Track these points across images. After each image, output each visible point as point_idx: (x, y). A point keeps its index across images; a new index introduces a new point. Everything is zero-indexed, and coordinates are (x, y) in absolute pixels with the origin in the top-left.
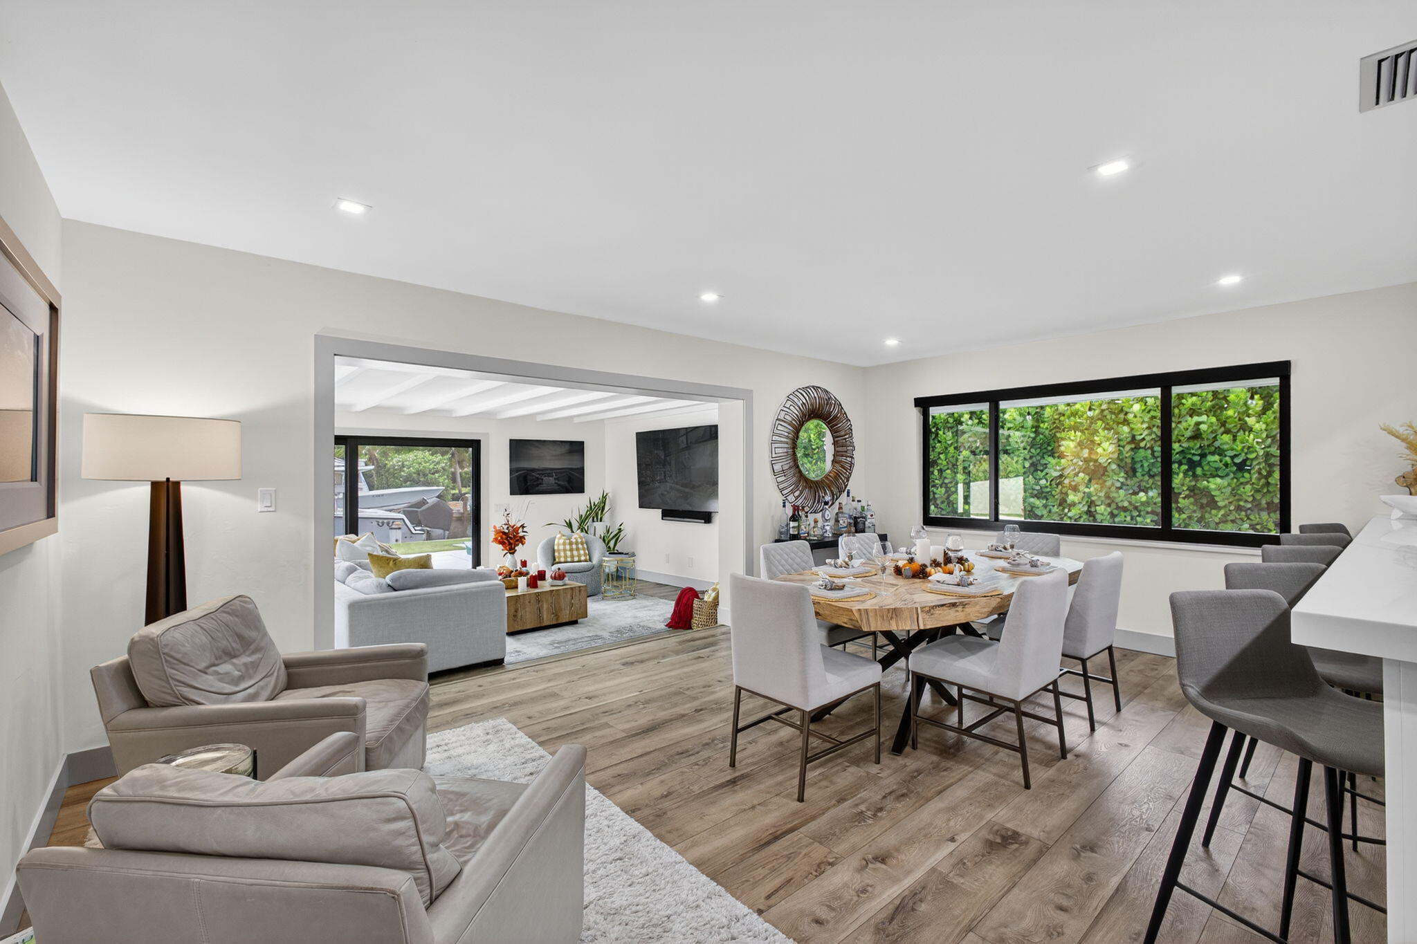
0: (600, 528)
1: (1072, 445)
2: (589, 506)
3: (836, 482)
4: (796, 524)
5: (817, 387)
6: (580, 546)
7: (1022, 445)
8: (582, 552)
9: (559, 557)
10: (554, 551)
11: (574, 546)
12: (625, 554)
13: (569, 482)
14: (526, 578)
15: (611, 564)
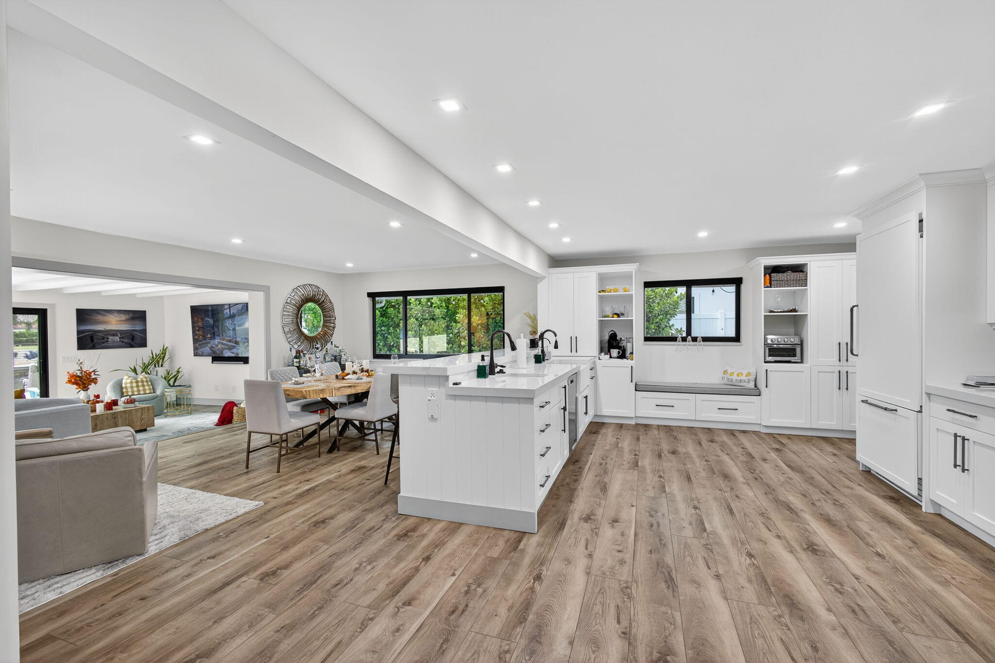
0: (162, 371)
1: (462, 316)
2: (151, 356)
3: (324, 337)
4: (298, 360)
5: (312, 285)
6: (145, 384)
7: (441, 316)
8: (147, 388)
9: (127, 392)
10: (122, 388)
11: (140, 384)
12: (183, 386)
13: (132, 340)
14: (103, 404)
15: (171, 395)
